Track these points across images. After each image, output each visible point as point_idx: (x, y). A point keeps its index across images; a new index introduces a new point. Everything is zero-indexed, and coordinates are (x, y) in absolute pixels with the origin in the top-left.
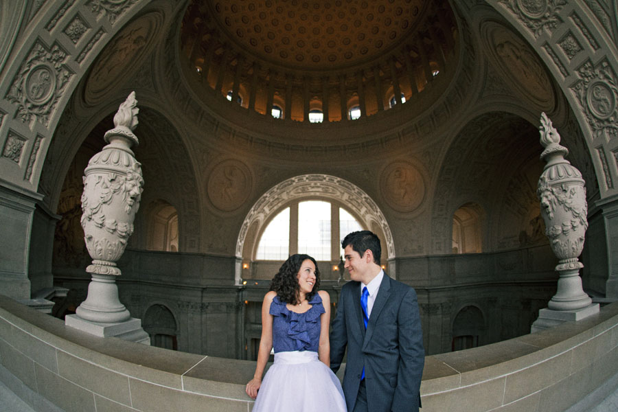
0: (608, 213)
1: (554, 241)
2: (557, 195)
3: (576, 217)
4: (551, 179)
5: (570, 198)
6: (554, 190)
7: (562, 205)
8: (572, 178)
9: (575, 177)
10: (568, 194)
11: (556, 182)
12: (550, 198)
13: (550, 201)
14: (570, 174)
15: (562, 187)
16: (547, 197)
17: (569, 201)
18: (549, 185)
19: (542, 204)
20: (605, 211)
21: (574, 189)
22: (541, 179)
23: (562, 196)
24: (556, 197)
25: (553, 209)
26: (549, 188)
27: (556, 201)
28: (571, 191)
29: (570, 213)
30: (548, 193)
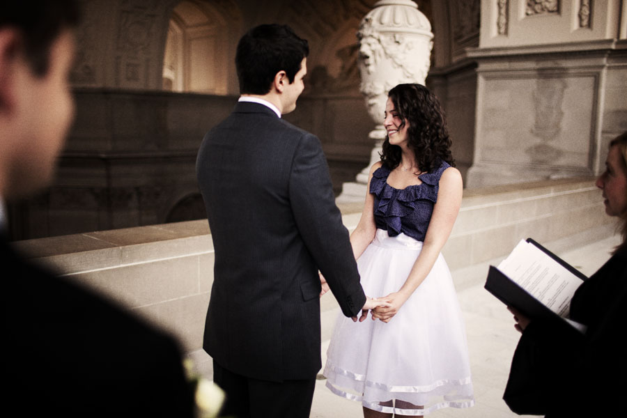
0: (486, 71)
1: (371, 101)
2: (385, 44)
3: (408, 77)
4: (381, 24)
5: (404, 52)
6: (382, 38)
7: (390, 59)
8: (411, 29)
9: (418, 28)
10: (402, 47)
11: (388, 29)
12: (373, 47)
13: (374, 52)
14: (411, 22)
15: (394, 37)
16: (369, 45)
17: (401, 56)
18: (377, 31)
19: (361, 53)
20: (483, 66)
21: (411, 42)
22: (367, 20)
23: (392, 49)
24: (383, 47)
25: (375, 61)
26: (376, 35)
27: (382, 52)
28: (407, 45)
29: (400, 71)
30: (371, 40)
